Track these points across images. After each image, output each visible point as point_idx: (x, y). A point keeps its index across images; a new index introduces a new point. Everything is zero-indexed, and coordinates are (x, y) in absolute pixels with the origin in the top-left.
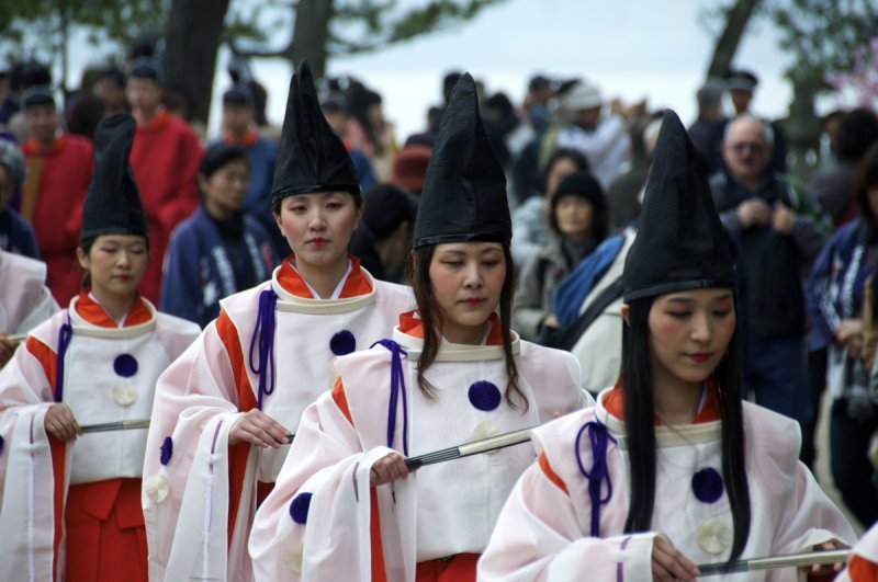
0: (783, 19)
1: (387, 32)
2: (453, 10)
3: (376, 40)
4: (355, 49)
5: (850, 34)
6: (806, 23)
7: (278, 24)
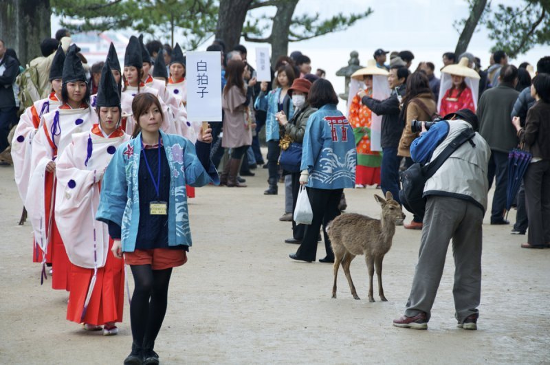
0: (491, 26)
1: (315, 30)
2: (344, 21)
3: (310, 35)
4: (300, 38)
5: (520, 31)
6: (502, 27)
7: (267, 27)
